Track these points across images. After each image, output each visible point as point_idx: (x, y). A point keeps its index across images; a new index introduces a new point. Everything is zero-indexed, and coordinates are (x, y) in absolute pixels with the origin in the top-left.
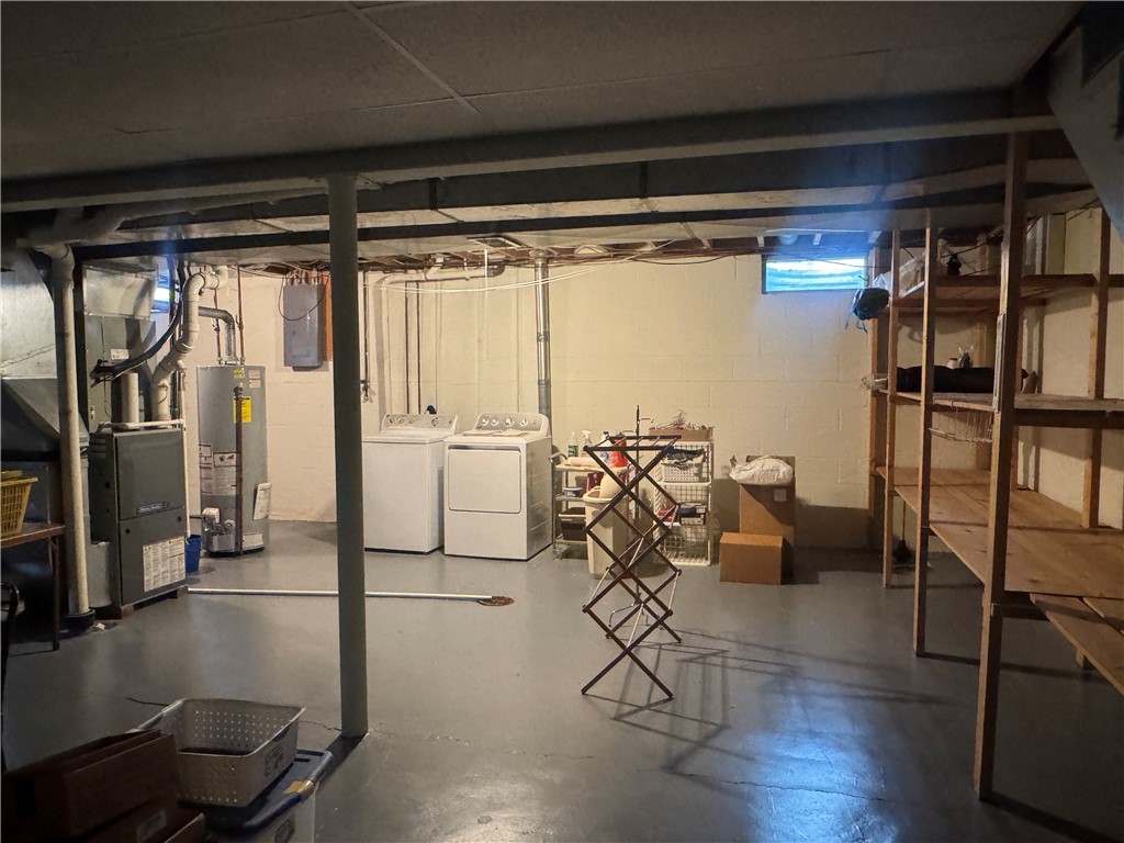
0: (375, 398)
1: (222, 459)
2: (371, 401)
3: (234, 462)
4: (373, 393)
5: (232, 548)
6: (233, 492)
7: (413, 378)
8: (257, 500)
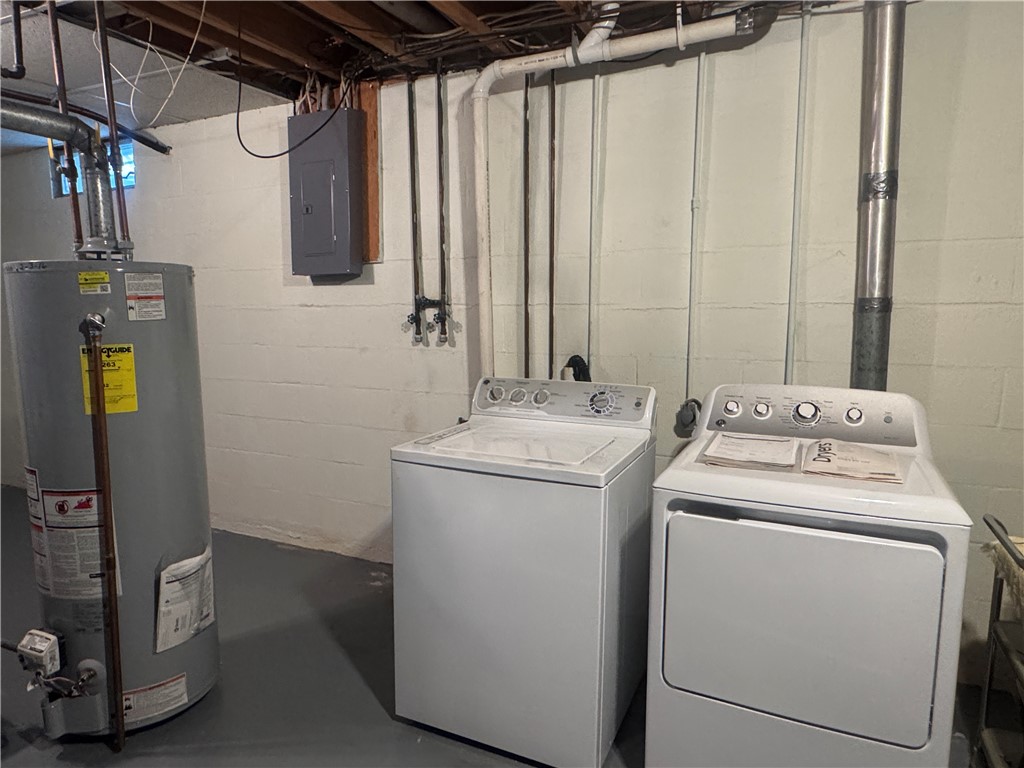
0: (461, 338)
1: (61, 508)
2: (453, 344)
3: (92, 516)
4: (457, 326)
5: (102, 725)
6: (97, 592)
7: (540, 295)
8: (163, 608)
